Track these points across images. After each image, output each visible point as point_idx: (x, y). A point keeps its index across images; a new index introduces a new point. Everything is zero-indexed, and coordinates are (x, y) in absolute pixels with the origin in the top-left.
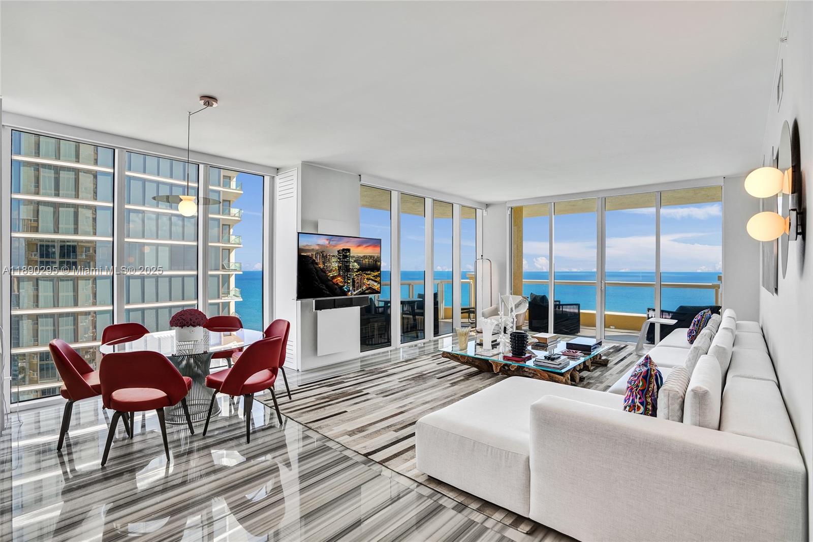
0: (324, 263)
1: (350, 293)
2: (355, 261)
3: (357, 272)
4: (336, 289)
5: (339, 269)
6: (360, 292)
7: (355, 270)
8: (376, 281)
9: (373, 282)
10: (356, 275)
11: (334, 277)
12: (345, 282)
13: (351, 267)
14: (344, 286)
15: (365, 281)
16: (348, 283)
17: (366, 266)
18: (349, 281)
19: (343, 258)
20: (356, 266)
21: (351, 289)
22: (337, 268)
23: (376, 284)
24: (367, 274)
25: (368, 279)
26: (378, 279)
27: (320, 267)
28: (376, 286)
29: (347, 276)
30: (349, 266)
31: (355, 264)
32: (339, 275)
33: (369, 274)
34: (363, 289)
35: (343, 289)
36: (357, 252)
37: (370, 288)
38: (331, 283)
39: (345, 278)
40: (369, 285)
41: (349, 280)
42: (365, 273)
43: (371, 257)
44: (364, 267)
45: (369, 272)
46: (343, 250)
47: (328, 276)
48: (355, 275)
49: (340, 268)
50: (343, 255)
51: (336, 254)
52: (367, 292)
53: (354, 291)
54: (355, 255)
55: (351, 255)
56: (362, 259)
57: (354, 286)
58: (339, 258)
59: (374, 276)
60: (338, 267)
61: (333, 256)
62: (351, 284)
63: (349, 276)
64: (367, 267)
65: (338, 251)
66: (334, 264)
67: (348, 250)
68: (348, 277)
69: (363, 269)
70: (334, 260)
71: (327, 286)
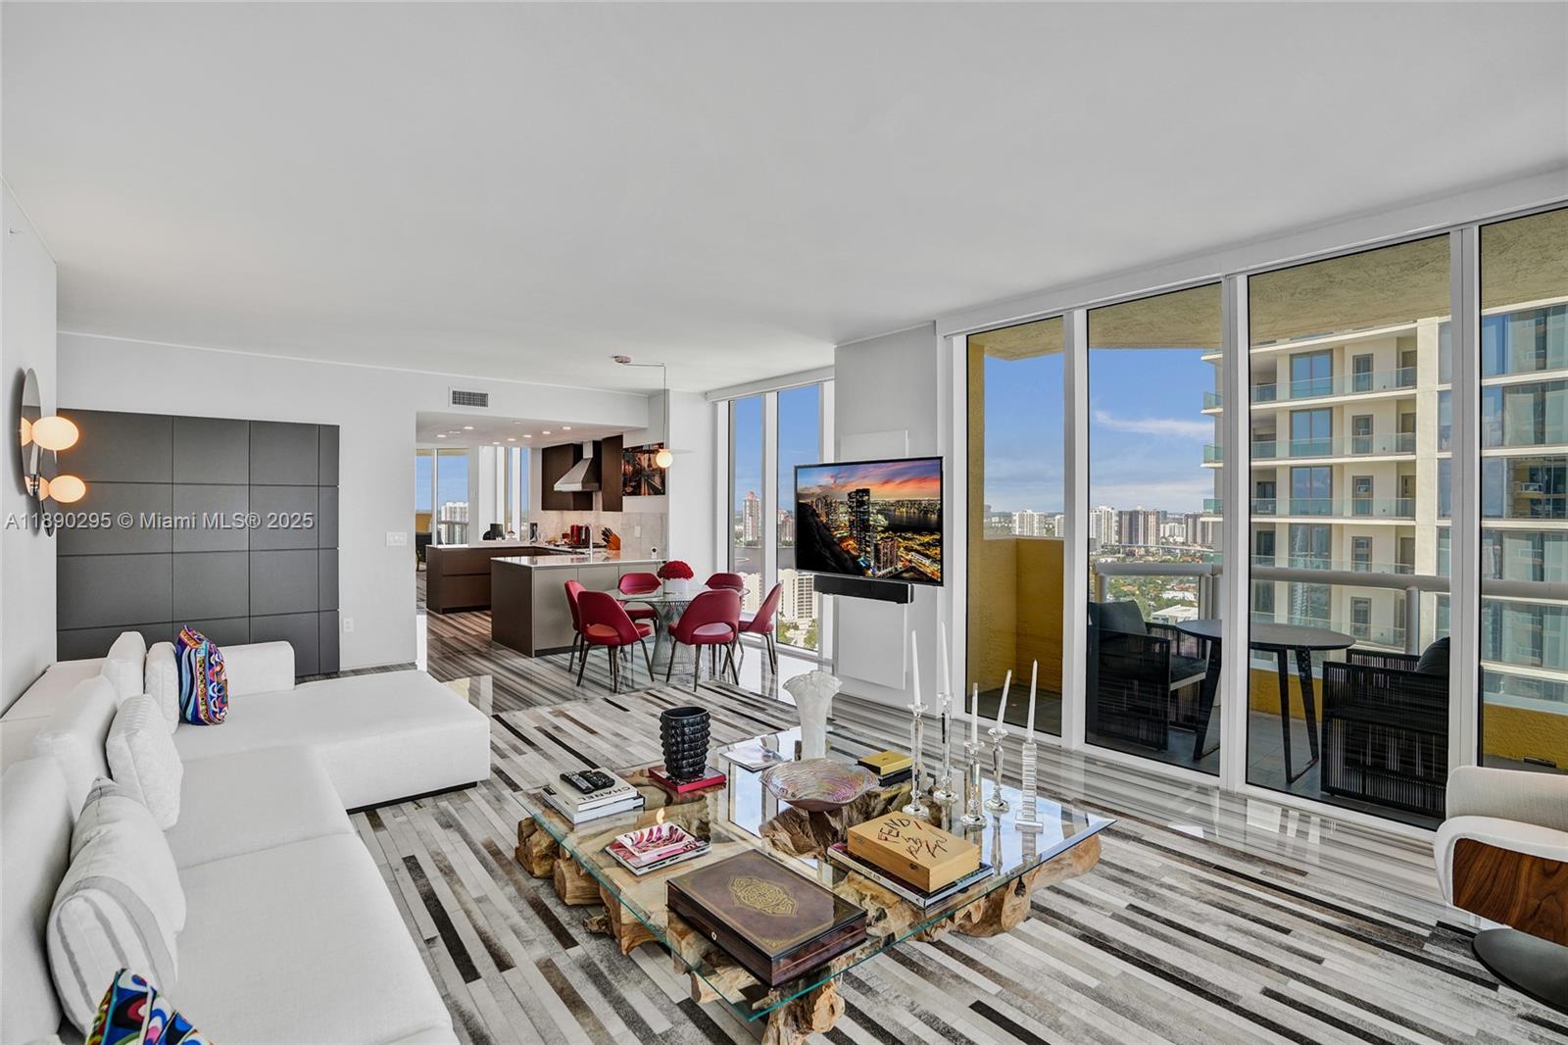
0: (827, 515)
1: (870, 572)
2: (879, 512)
3: (883, 532)
4: (846, 560)
5: (850, 526)
6: (890, 572)
7: (880, 529)
8: (927, 556)
9: (918, 556)
10: (882, 539)
11: (843, 539)
12: (862, 551)
13: (871, 523)
14: (860, 557)
15: (901, 552)
16: (867, 552)
17: (902, 521)
18: (868, 549)
19: (857, 506)
20: (882, 521)
21: (872, 564)
22: (847, 523)
23: (927, 562)
24: (905, 539)
25: (908, 549)
26: (934, 551)
27: (822, 521)
28: (929, 567)
29: (864, 538)
30: (868, 520)
31: (880, 517)
32: (851, 536)
33: (909, 539)
34: (896, 569)
35: (858, 563)
36: (883, 493)
37: (913, 569)
38: (838, 548)
39: (861, 542)
40: (910, 561)
41: (869, 546)
42: (900, 536)
43: (913, 503)
44: (897, 522)
45: (909, 535)
46: (858, 491)
47: (834, 536)
48: (879, 538)
49: (851, 523)
50: (858, 501)
51: (846, 499)
52: (905, 575)
53: (879, 569)
54: (879, 500)
55: (872, 500)
56: (892, 508)
57: (877, 559)
58: (850, 507)
59: (921, 545)
60: (849, 521)
61: (841, 503)
62: (873, 554)
63: (867, 538)
64: (904, 524)
65: (849, 495)
66: (843, 517)
67: (866, 492)
68: (866, 541)
69: (897, 528)
70: (842, 509)
71: (833, 553)
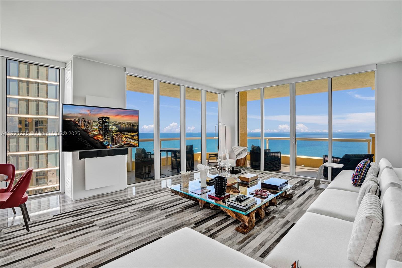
0: (85, 126)
1: (109, 147)
2: (113, 125)
3: (115, 132)
4: (97, 143)
5: (99, 130)
6: (118, 146)
7: (114, 131)
8: (133, 139)
9: (130, 140)
10: (115, 135)
11: (95, 135)
12: (105, 139)
13: (110, 129)
14: (104, 141)
15: (123, 139)
16: (107, 140)
17: (124, 129)
18: (108, 139)
19: (103, 123)
20: (115, 128)
21: (110, 144)
22: (98, 129)
23: (133, 141)
24: (125, 134)
25: (126, 138)
26: (136, 138)
27: (82, 129)
28: (133, 142)
29: (107, 135)
30: (108, 128)
31: (114, 127)
32: (100, 134)
33: (126, 134)
34: (121, 144)
35: (103, 144)
37: (128, 144)
38: (92, 139)
39: (105, 136)
40: (127, 141)
41: (109, 138)
42: (123, 134)
43: (128, 123)
44: (122, 129)
45: (127, 133)
46: (103, 118)
47: (90, 135)
48: (113, 134)
49: (100, 130)
50: (103, 121)
51: (97, 120)
52: (124, 146)
53: (114, 145)
54: (114, 121)
55: (110, 121)
56: (120, 124)
57: (113, 141)
58: (99, 123)
59: (131, 136)
60: (99, 129)
61: (94, 121)
62: (111, 140)
63: (108, 135)
64: (125, 130)
65: (99, 118)
66: (95, 127)
67: (108, 118)
68: (107, 136)
69: (121, 131)
70: (94, 124)
71: (89, 142)
